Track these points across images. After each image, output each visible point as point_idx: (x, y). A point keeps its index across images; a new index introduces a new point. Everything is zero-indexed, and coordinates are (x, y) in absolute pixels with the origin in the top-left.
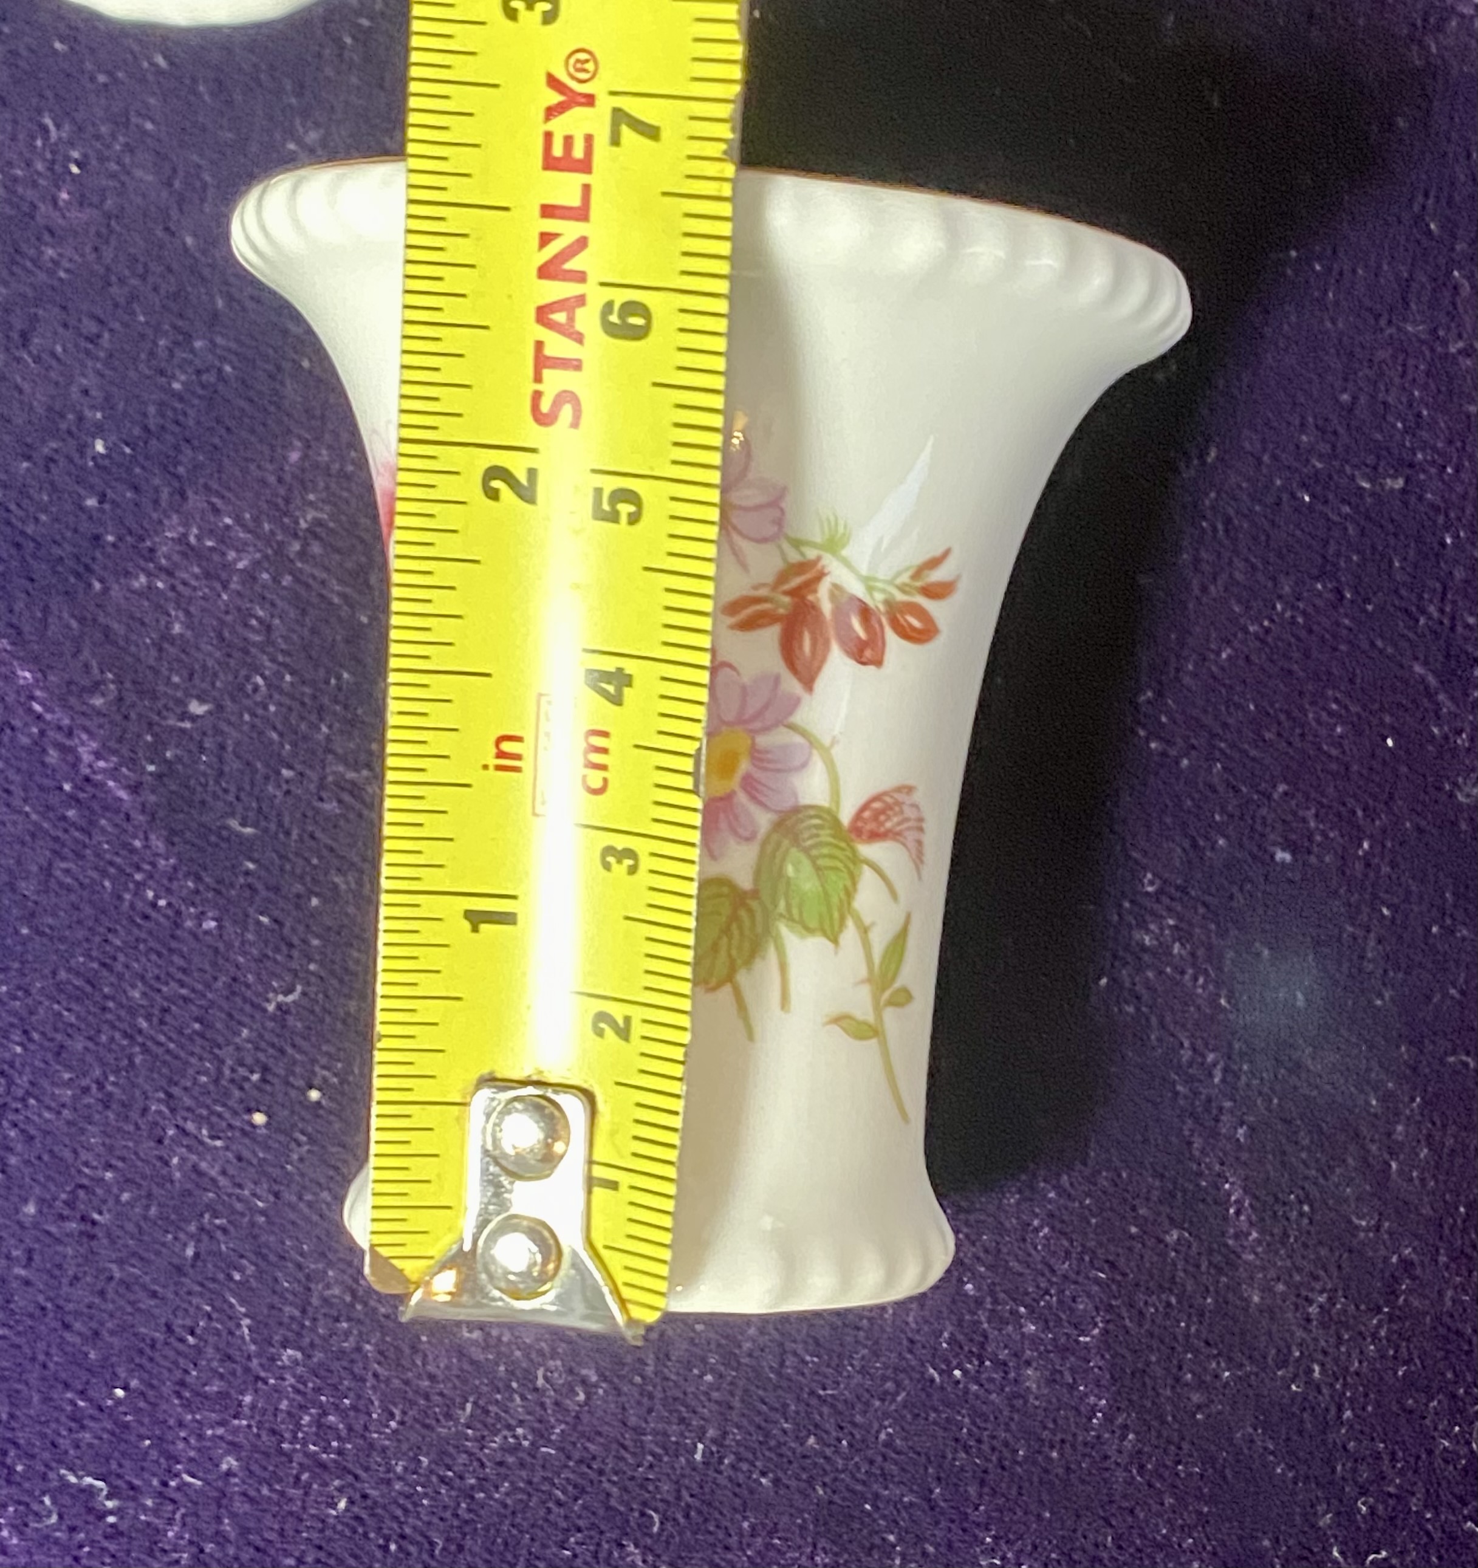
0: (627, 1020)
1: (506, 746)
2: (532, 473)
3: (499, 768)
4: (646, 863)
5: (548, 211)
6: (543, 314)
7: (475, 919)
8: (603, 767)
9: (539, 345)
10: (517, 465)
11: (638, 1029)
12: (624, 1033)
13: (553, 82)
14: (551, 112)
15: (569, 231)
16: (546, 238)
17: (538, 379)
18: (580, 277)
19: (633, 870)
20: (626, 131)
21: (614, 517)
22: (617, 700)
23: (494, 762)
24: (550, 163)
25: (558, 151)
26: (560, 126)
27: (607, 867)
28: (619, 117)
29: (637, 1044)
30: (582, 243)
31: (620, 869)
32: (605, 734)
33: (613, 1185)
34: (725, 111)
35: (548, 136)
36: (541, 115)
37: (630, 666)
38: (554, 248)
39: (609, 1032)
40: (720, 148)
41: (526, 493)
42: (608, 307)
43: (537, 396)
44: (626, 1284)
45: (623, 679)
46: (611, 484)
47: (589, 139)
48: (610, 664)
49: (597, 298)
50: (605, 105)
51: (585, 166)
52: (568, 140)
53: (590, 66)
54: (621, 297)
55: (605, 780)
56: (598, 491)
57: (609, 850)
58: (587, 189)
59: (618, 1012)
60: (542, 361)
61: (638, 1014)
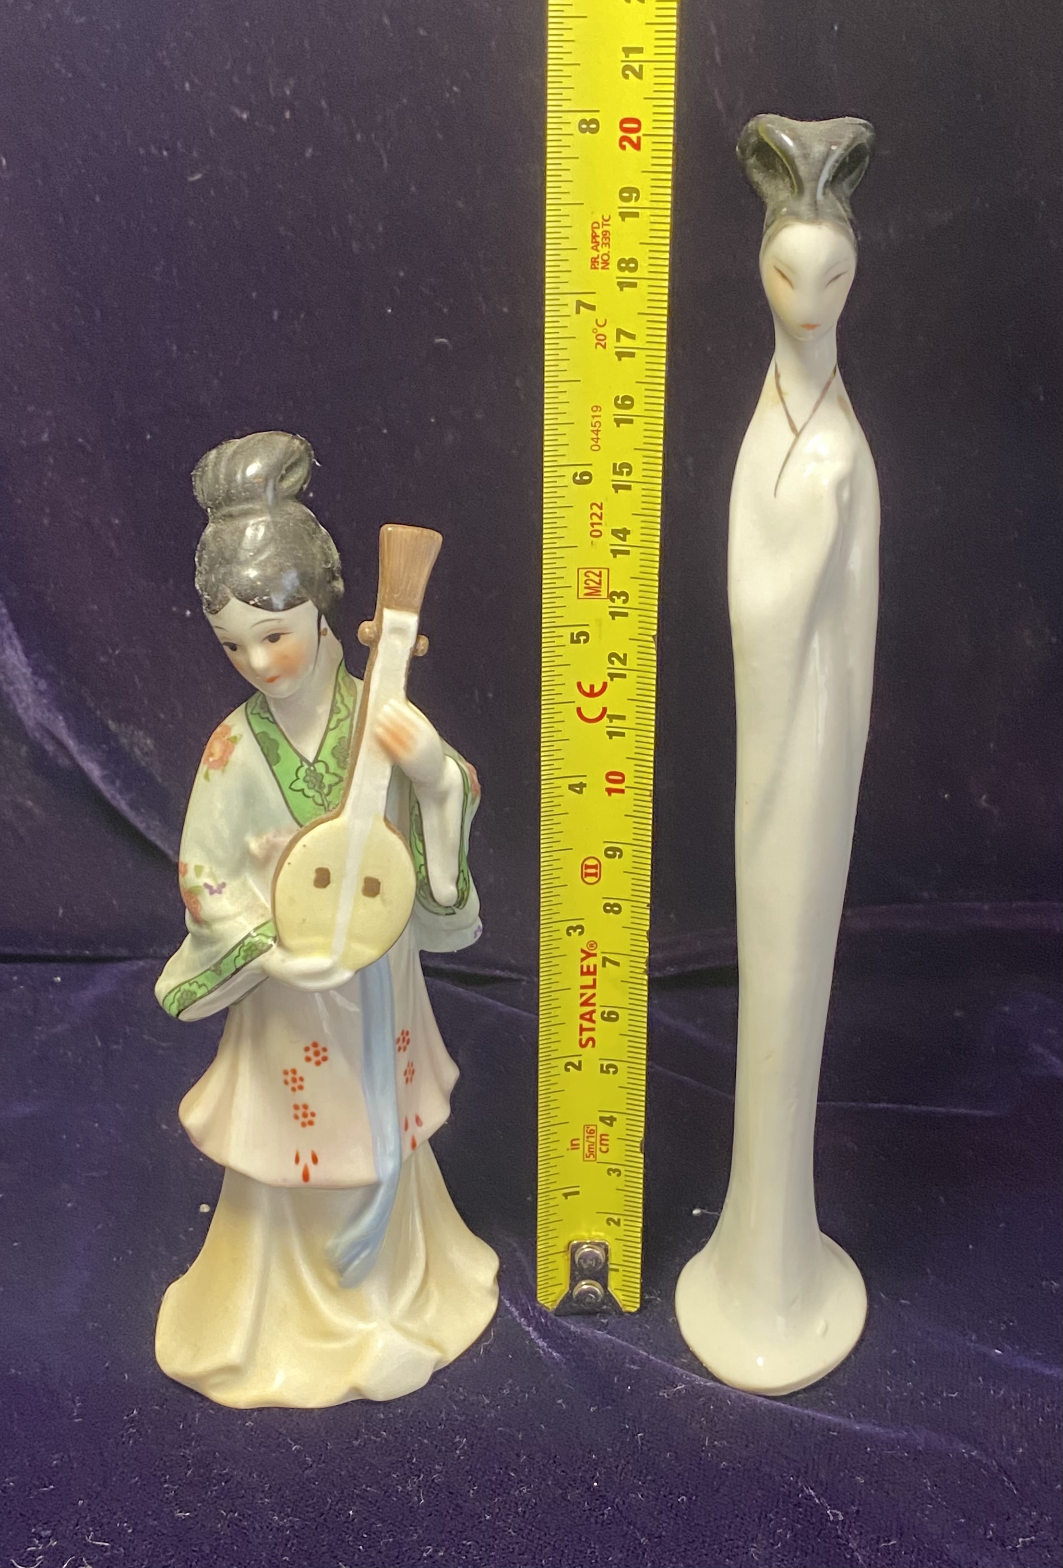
0: (619, 1220)
1: (574, 1142)
2: (580, 1062)
3: (572, 1149)
4: (623, 1173)
5: (582, 987)
6: (582, 1017)
7: (566, 1195)
8: (607, 1145)
9: (581, 1026)
10: (575, 1061)
11: (622, 1223)
12: (618, 1223)
13: (583, 951)
14: (583, 959)
15: (590, 992)
16: (582, 995)
17: (581, 1034)
18: (594, 1005)
19: (619, 1175)
20: (607, 963)
21: (608, 1072)
22: (611, 1125)
23: (570, 1147)
24: (582, 973)
25: (585, 970)
26: (585, 963)
27: (609, 1174)
28: (605, 960)
29: (622, 1226)
30: (594, 995)
31: (614, 1175)
32: (607, 1135)
33: (617, 1270)
34: (644, 960)
35: (582, 967)
36: (580, 961)
37: (615, 1115)
38: (584, 998)
39: (612, 1223)
40: (642, 971)
41: (579, 1068)
42: (603, 1013)
43: (581, 1040)
44: (623, 1300)
45: (612, 1119)
46: (605, 1063)
47: (595, 966)
48: (608, 1115)
49: (599, 1010)
50: (600, 957)
51: (594, 973)
52: (588, 967)
53: (595, 945)
54: (607, 1010)
55: (608, 1149)
56: (602, 1066)
57: (609, 1170)
58: (595, 980)
59: (616, 1218)
60: (582, 1029)
61: (622, 1218)
